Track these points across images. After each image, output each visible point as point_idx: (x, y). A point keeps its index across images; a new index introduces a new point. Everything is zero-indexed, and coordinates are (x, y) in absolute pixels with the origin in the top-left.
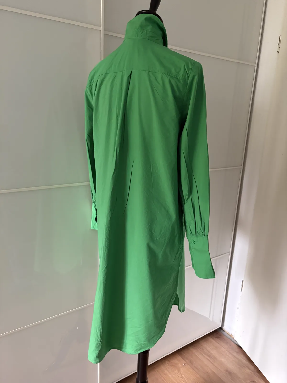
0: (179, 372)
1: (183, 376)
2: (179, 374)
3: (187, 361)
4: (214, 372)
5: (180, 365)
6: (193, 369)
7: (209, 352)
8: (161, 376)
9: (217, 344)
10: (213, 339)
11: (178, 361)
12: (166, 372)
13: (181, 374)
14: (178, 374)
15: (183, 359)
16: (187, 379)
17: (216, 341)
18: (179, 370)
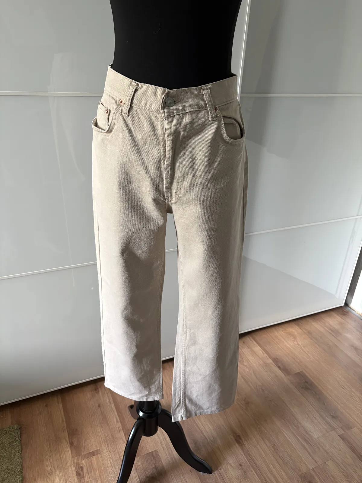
0: (294, 340)
1: (299, 343)
2: (295, 341)
3: (304, 331)
4: (336, 346)
5: (296, 333)
6: (311, 339)
7: (331, 325)
8: (273, 340)
9: (343, 320)
10: (338, 315)
11: (294, 329)
12: (280, 337)
13: (297, 341)
14: (293, 340)
15: (300, 329)
16: (304, 347)
17: (342, 318)
18: (295, 337)
